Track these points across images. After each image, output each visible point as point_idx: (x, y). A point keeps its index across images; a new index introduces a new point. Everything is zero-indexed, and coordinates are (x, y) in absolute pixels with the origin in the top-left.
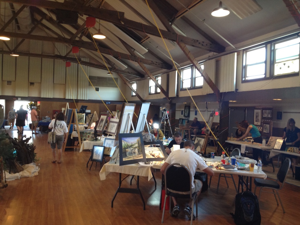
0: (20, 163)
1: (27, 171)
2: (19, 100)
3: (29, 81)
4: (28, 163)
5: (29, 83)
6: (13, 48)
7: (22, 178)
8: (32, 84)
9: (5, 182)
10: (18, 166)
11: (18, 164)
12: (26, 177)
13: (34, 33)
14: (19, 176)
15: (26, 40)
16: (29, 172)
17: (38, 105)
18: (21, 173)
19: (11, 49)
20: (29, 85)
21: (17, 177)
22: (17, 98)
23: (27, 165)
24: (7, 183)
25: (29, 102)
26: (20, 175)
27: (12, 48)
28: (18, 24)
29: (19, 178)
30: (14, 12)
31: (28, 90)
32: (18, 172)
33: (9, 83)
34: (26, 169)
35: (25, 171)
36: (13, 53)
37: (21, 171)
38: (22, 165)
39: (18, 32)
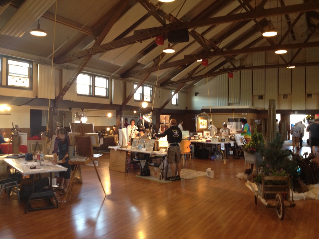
0: (304, 182)
1: (313, 192)
2: (296, 114)
3: (306, 93)
4: (313, 184)
5: (307, 96)
6: (290, 60)
7: (308, 199)
8: (309, 95)
9: (292, 201)
10: (302, 185)
11: (302, 183)
12: (311, 199)
13: (311, 40)
14: (305, 197)
15: (303, 49)
16: (315, 194)
17: (316, 118)
18: (306, 193)
19: (287, 62)
20: (307, 97)
21: (303, 197)
22: (293, 112)
23: (311, 186)
24: (294, 202)
25: (307, 116)
26: (305, 195)
27: (288, 60)
28: (293, 34)
29: (304, 199)
30: (289, 23)
31: (305, 102)
32: (303, 192)
33: (285, 96)
34: (312, 190)
35: (310, 192)
36: (289, 65)
37: (305, 191)
38: (307, 185)
39: (294, 42)
